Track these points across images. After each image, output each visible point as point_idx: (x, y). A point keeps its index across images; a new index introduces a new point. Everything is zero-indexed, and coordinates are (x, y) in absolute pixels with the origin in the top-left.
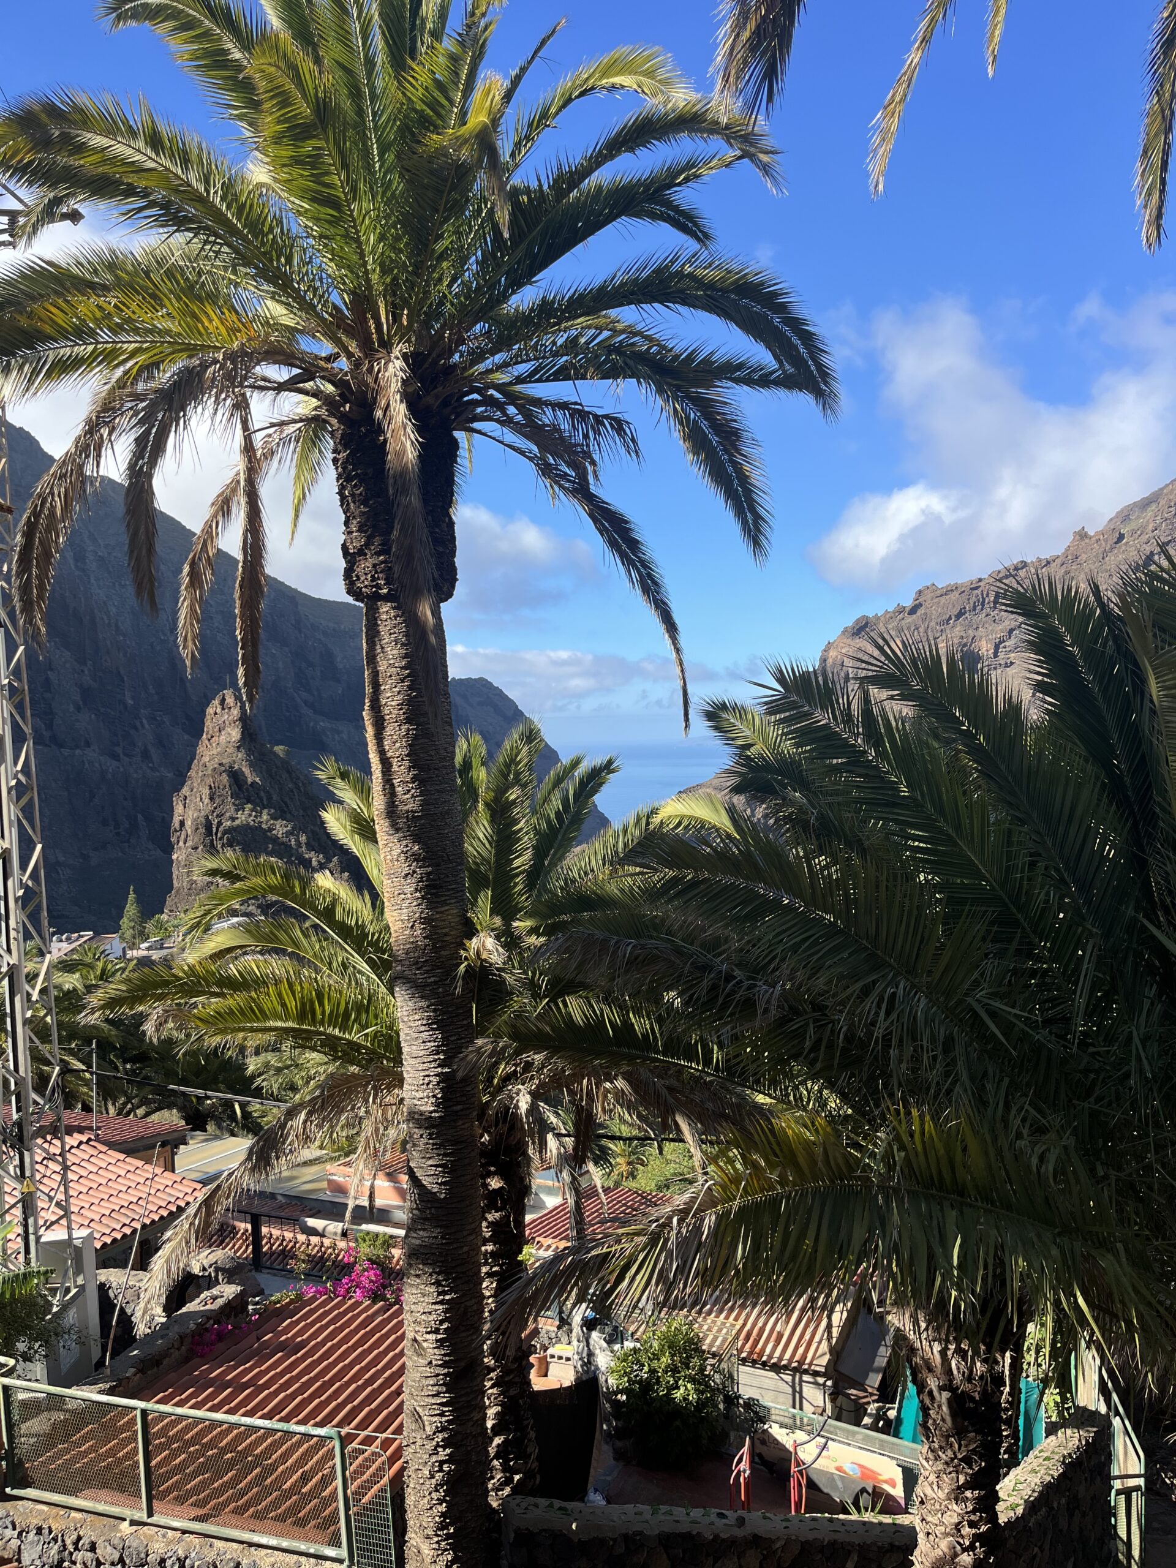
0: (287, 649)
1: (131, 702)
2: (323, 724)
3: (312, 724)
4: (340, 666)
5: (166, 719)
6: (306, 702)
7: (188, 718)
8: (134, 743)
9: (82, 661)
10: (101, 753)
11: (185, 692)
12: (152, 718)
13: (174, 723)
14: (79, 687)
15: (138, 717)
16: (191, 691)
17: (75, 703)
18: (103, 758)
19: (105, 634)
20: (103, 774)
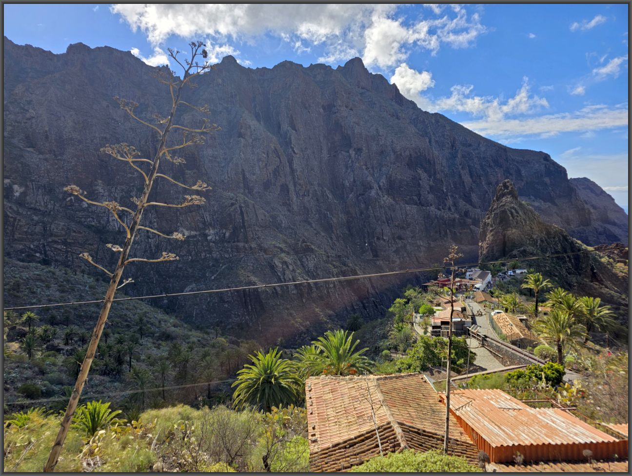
7: (465, 195)
8: (446, 205)
9: (430, 177)
10: (436, 208)
11: (464, 186)
12: (452, 196)
13: (460, 197)
14: (429, 185)
15: (447, 196)
16: (466, 186)
17: (428, 191)
18: (436, 210)
19: (438, 167)
20: (436, 215)
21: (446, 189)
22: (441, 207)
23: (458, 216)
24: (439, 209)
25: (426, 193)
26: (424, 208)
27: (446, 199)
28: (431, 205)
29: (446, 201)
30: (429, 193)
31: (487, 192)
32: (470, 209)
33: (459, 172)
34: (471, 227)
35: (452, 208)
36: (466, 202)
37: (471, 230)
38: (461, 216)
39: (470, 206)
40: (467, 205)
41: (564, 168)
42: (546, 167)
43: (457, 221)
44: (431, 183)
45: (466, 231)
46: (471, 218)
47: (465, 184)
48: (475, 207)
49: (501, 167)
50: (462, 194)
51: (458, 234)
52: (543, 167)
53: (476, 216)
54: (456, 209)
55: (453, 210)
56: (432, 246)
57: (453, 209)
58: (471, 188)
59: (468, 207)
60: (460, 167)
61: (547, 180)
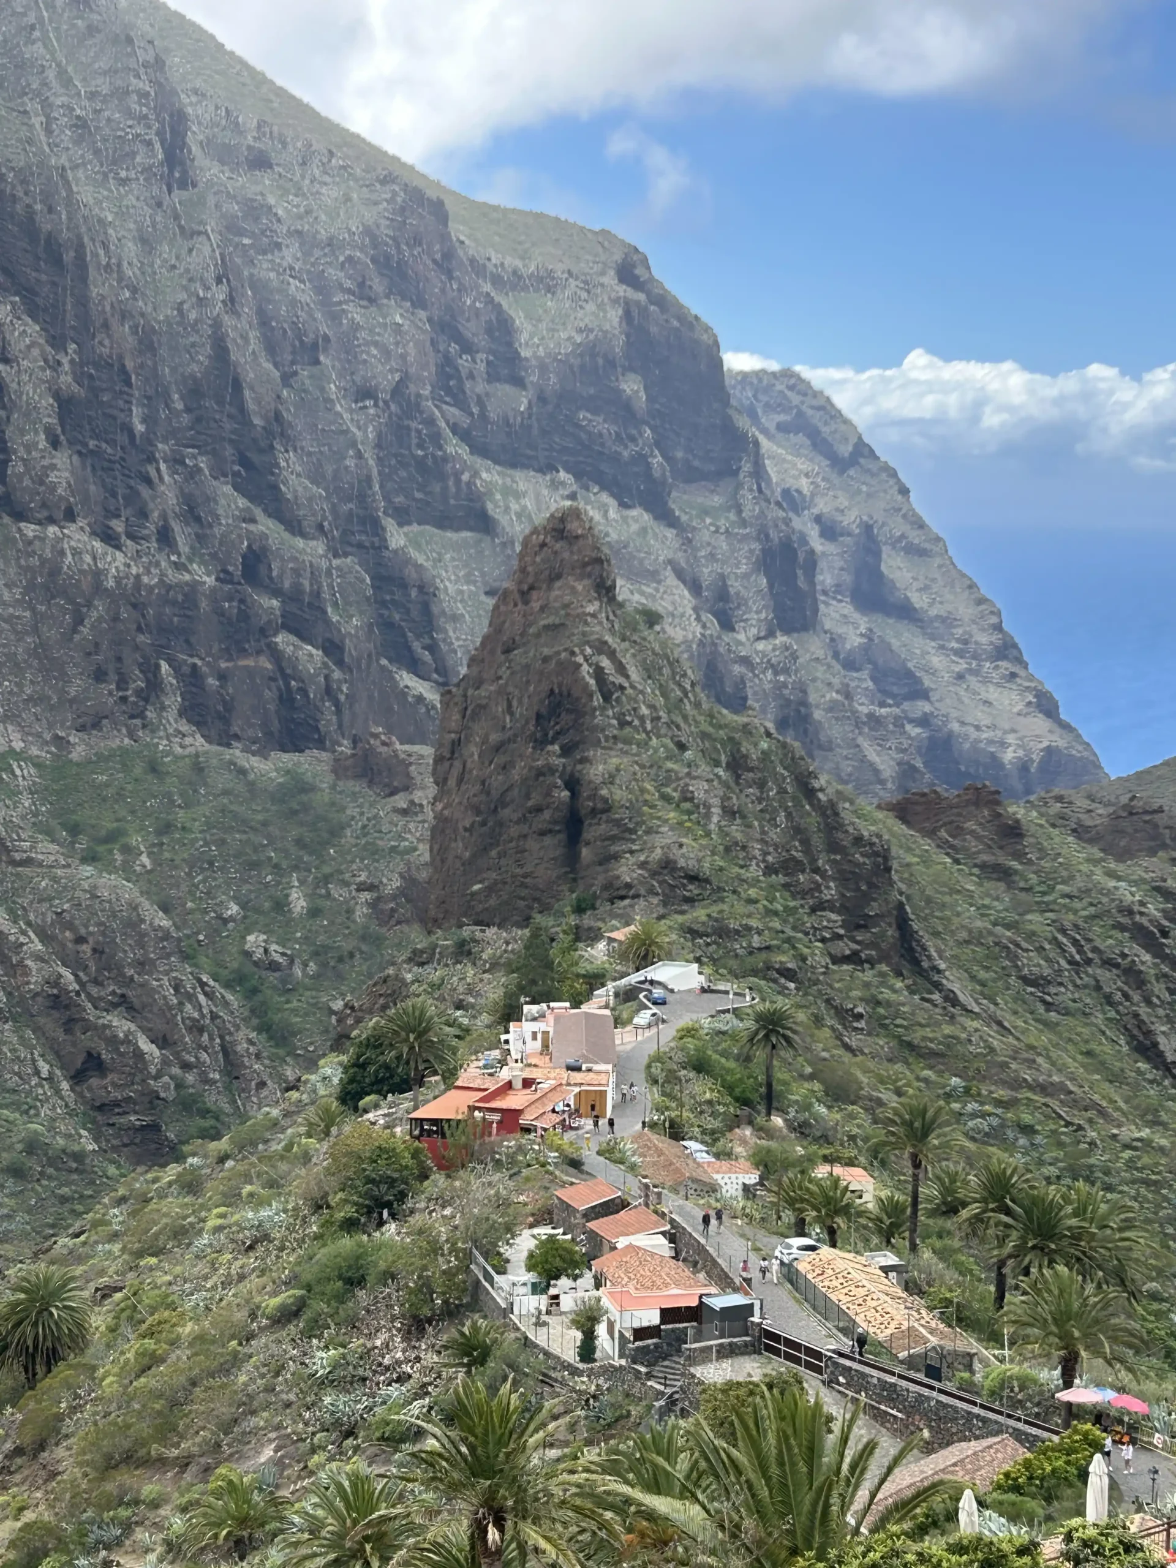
0: (422, 314)
1: (140, 428)
2: (489, 475)
3: (465, 477)
4: (525, 353)
5: (203, 463)
6: (455, 429)
7: (245, 462)
8: (143, 514)
9: (57, 342)
10: (94, 533)
11: (242, 409)
12: (177, 461)
13: (219, 472)
14: (57, 395)
15: (151, 459)
16: (251, 406)
17: (49, 431)
18: (97, 544)
19: (99, 288)
20: (98, 575)
21: (144, 421)
22: (118, 526)
23: (210, 581)
24: (110, 539)
25: (43, 443)
26: (30, 530)
27: (148, 481)
28: (70, 515)
29: (145, 492)
30: (55, 443)
31: (353, 444)
32: (273, 543)
33: (217, 324)
34: (280, 639)
35: (176, 527)
36: (251, 499)
37: (276, 654)
38: (224, 577)
39: (272, 524)
40: (258, 513)
41: (707, 329)
42: (627, 315)
43: (204, 604)
44: (66, 379)
45: (250, 662)
46: (276, 593)
47: (247, 393)
48: (294, 527)
49: (420, 303)
50: (229, 452)
51: (212, 682)
52: (614, 315)
53: (306, 584)
54: (200, 538)
55: (184, 547)
56: (78, 753)
57: (182, 536)
58: (278, 416)
59: (266, 526)
60: (220, 294)
61: (632, 386)
